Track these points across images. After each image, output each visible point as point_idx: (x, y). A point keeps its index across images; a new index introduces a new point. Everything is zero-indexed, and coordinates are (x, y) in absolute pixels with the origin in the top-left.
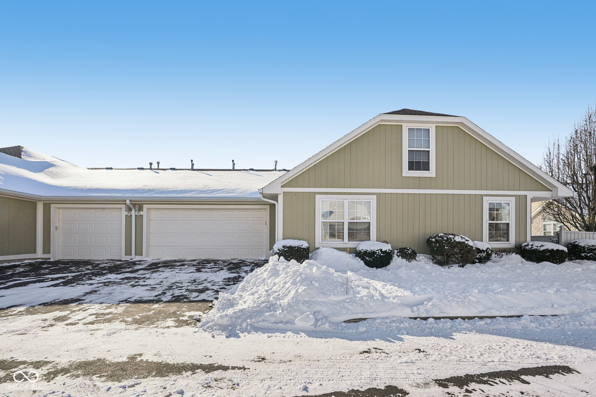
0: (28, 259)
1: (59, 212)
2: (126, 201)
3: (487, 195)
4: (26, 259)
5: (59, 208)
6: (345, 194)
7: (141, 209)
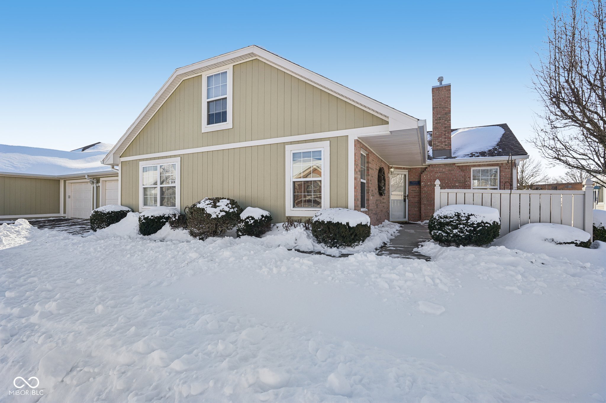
0: (52, 217)
1: (71, 186)
2: (85, 177)
3: (291, 143)
4: (51, 217)
5: (71, 183)
6: (159, 158)
7: (98, 182)
